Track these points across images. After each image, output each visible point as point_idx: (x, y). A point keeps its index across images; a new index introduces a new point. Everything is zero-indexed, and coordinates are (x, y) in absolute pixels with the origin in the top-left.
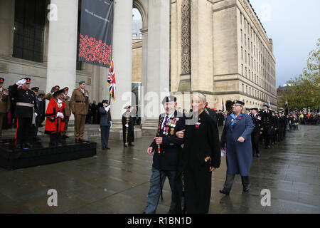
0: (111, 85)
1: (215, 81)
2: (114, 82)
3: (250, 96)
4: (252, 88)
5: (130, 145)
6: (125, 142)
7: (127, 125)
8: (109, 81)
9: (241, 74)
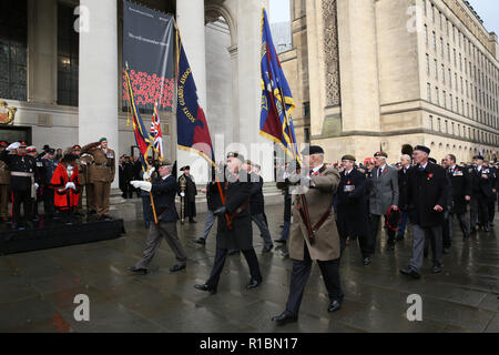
1: (382, 114)
4: (450, 121)
9: (426, 99)
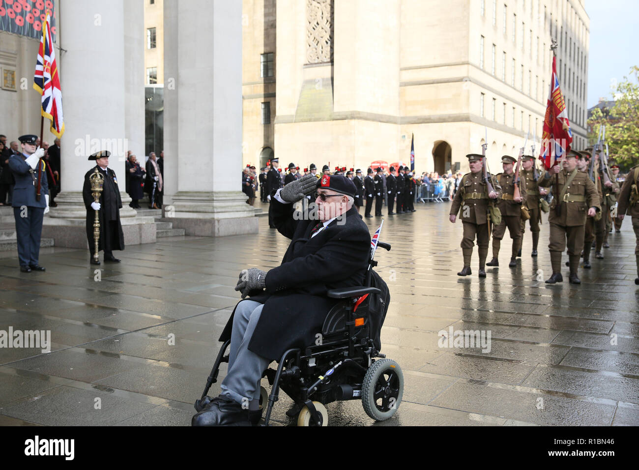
0: (48, 92)
1: (404, 84)
2: (55, 83)
3: (504, 129)
4: (510, 104)
5: (109, 259)
6: (93, 252)
7: (96, 206)
8: (40, 82)
9: (477, 63)
